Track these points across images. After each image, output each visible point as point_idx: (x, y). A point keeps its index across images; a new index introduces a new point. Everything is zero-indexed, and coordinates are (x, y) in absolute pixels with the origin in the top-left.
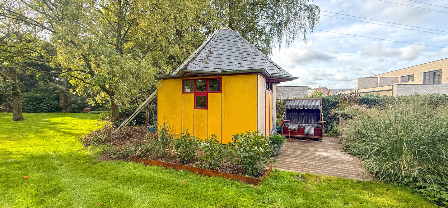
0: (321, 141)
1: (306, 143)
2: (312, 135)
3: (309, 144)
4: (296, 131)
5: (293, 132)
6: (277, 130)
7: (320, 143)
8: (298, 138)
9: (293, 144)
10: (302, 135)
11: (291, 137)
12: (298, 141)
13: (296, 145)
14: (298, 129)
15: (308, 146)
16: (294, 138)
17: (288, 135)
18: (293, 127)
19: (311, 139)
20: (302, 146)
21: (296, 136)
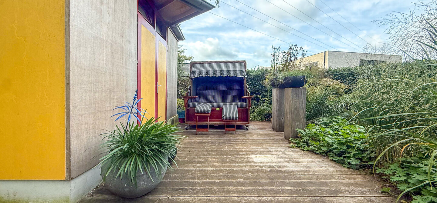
0: (247, 129)
1: (226, 135)
2: (234, 120)
3: (231, 137)
4: (209, 113)
5: (203, 116)
6: (179, 116)
7: (246, 132)
8: (212, 127)
9: (204, 141)
10: (217, 121)
11: (200, 127)
12: (212, 133)
13: (208, 143)
14: (212, 110)
15: (230, 142)
16: (205, 127)
17: (195, 122)
18: (204, 107)
19: (232, 126)
20: (219, 143)
21: (209, 123)
